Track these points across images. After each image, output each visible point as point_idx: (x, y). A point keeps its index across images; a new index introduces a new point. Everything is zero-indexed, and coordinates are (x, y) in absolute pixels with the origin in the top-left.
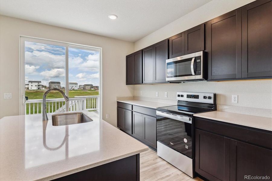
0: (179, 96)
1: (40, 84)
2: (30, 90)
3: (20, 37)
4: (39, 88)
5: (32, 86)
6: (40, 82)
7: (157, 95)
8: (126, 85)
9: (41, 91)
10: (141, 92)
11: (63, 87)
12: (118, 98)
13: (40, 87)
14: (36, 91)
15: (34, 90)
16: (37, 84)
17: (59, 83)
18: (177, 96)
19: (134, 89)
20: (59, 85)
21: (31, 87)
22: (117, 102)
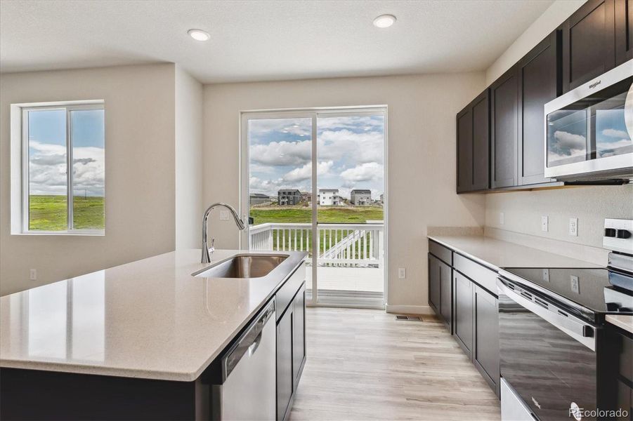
0: (610, 233)
1: (337, 194)
2: (322, 206)
3: (242, 113)
4: (334, 203)
5: (324, 198)
6: (337, 191)
7: (544, 227)
8: (457, 195)
9: (338, 208)
10: (502, 214)
11: (376, 201)
12: (432, 230)
13: (336, 200)
14: (330, 208)
15: (327, 206)
16: (331, 195)
17: (368, 192)
18: (603, 232)
19: (485, 206)
20: (367, 195)
21: (324, 200)
22: (430, 240)
